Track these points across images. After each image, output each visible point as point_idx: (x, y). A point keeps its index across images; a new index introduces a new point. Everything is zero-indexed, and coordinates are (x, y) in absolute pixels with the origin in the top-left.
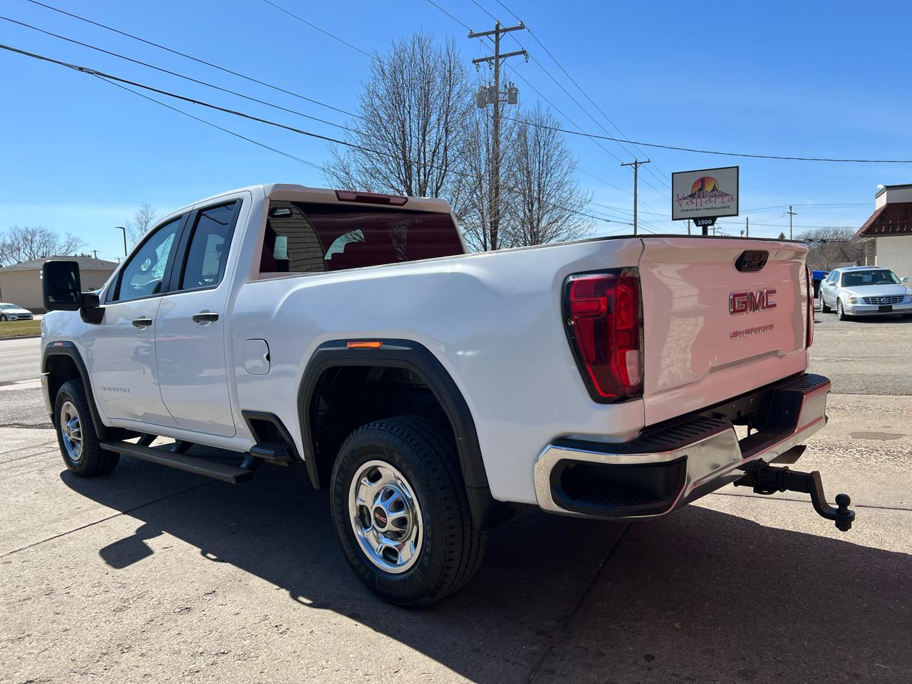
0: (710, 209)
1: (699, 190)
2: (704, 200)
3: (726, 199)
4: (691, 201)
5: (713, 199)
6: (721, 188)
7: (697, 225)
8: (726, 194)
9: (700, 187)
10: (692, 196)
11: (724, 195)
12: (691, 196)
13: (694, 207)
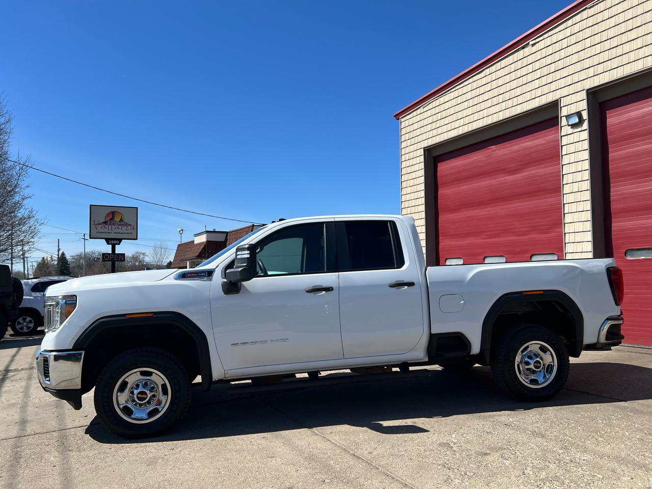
0: (118, 233)
1: (111, 220)
2: (113, 227)
3: (129, 227)
4: (105, 227)
5: (120, 227)
6: (126, 220)
7: (108, 244)
8: (129, 225)
9: (111, 217)
10: (105, 223)
11: (127, 225)
12: (103, 223)
13: (106, 230)
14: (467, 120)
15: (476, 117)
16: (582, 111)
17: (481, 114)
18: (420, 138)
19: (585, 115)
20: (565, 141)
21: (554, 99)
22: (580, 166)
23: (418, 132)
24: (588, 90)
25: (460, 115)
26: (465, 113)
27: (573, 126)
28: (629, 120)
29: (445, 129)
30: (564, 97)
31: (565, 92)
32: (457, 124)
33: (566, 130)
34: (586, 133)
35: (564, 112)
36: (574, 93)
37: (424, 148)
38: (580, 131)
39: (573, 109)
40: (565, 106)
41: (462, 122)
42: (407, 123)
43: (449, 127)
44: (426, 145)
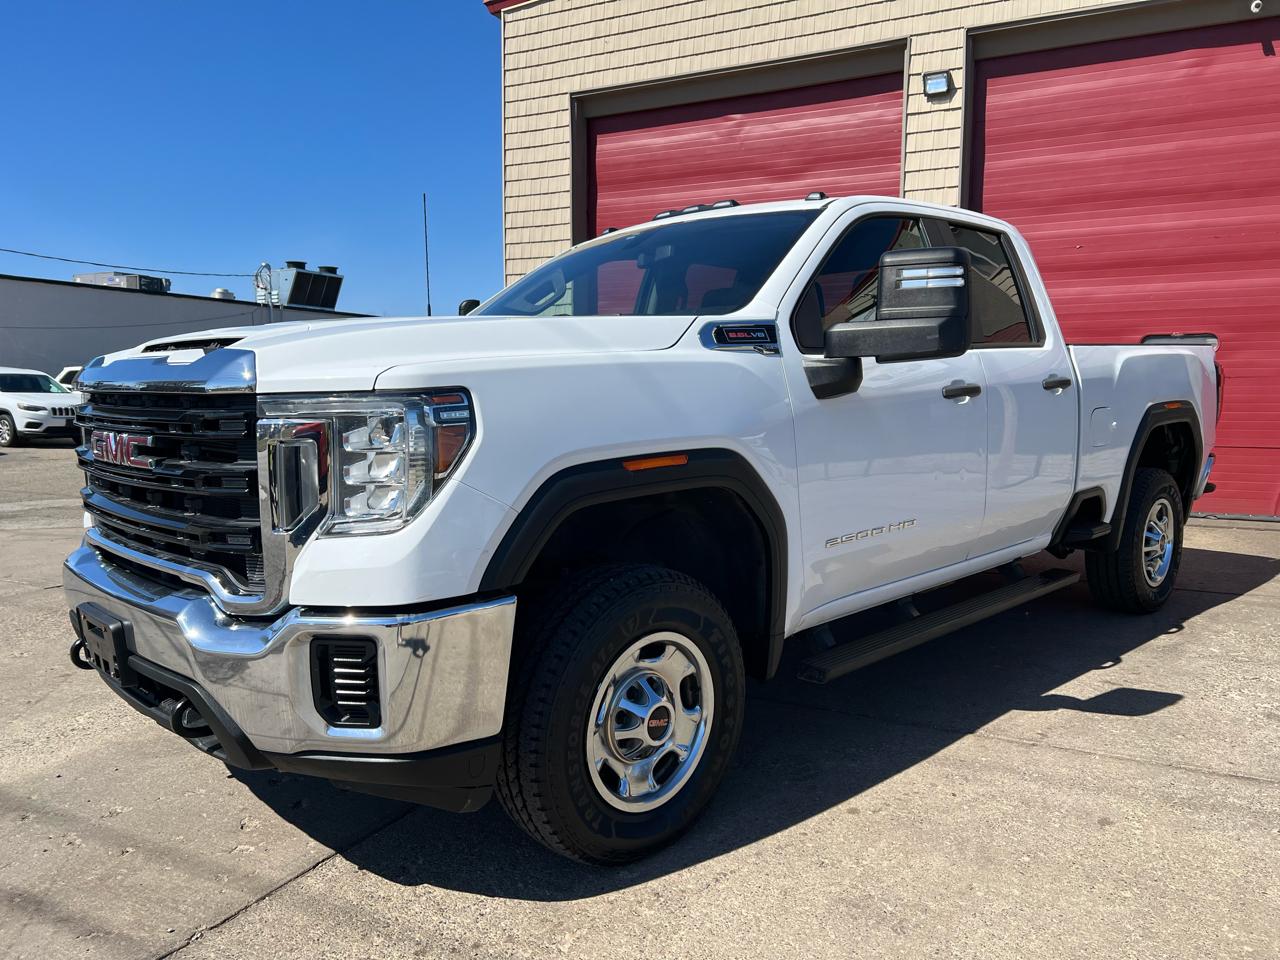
14: (689, 47)
15: (711, 43)
16: (953, 69)
17: (726, 40)
18: (558, 70)
19: (959, 79)
20: (913, 124)
21: (898, 36)
22: (939, 179)
23: (555, 54)
24: (969, 30)
25: (670, 33)
26: (684, 30)
27: (933, 98)
28: (1029, 104)
29: (630, 57)
30: (917, 35)
31: (921, 25)
32: (663, 52)
33: (918, 103)
34: (960, 114)
35: (915, 65)
36: (939, 32)
37: (572, 94)
38: (944, 110)
39: (936, 63)
40: (919, 54)
41: (675, 49)
42: (522, 27)
43: (640, 55)
44: (576, 89)
